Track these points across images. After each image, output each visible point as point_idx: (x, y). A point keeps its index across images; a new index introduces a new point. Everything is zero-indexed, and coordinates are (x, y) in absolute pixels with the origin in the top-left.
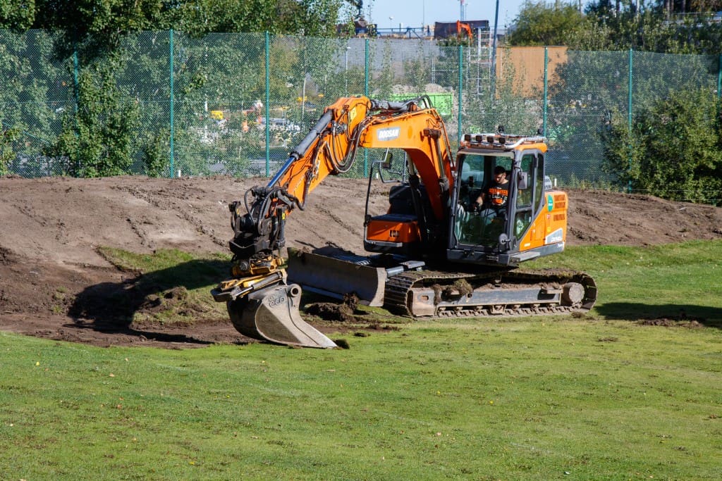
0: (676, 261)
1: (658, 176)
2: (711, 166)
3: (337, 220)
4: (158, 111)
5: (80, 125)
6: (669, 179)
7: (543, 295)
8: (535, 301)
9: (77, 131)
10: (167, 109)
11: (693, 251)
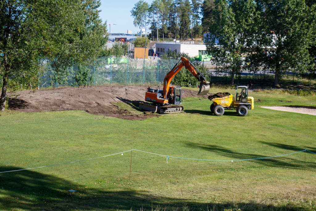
0: (188, 101)
1: (177, 82)
2: (186, 80)
3: (139, 96)
4: (92, 70)
5: (79, 74)
6: (179, 82)
7: (177, 109)
8: (176, 110)
9: (78, 74)
10: (94, 70)
11: (190, 99)
